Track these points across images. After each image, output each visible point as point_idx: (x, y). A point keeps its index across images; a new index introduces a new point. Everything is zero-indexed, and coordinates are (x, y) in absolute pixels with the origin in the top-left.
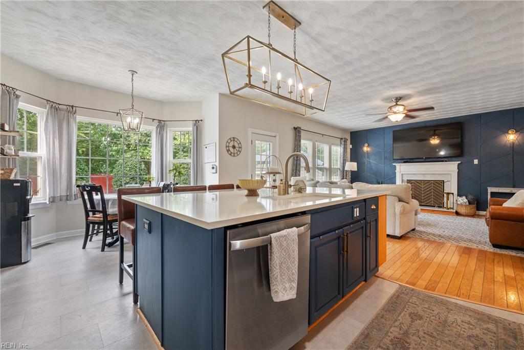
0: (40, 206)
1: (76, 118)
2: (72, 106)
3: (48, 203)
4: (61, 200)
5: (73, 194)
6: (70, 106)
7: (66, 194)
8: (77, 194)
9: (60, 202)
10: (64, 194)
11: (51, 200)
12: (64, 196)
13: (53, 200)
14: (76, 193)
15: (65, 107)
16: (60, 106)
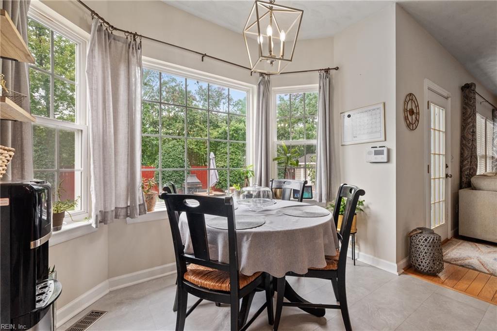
0: (79, 233)
1: (140, 58)
2: (135, 35)
3: (94, 226)
4: (116, 216)
5: (138, 203)
6: (131, 33)
7: (126, 206)
8: (143, 204)
9: (114, 220)
10: (122, 205)
11: (99, 219)
12: (123, 208)
13: (103, 218)
14: (142, 202)
15: (122, 35)
16: (115, 33)
